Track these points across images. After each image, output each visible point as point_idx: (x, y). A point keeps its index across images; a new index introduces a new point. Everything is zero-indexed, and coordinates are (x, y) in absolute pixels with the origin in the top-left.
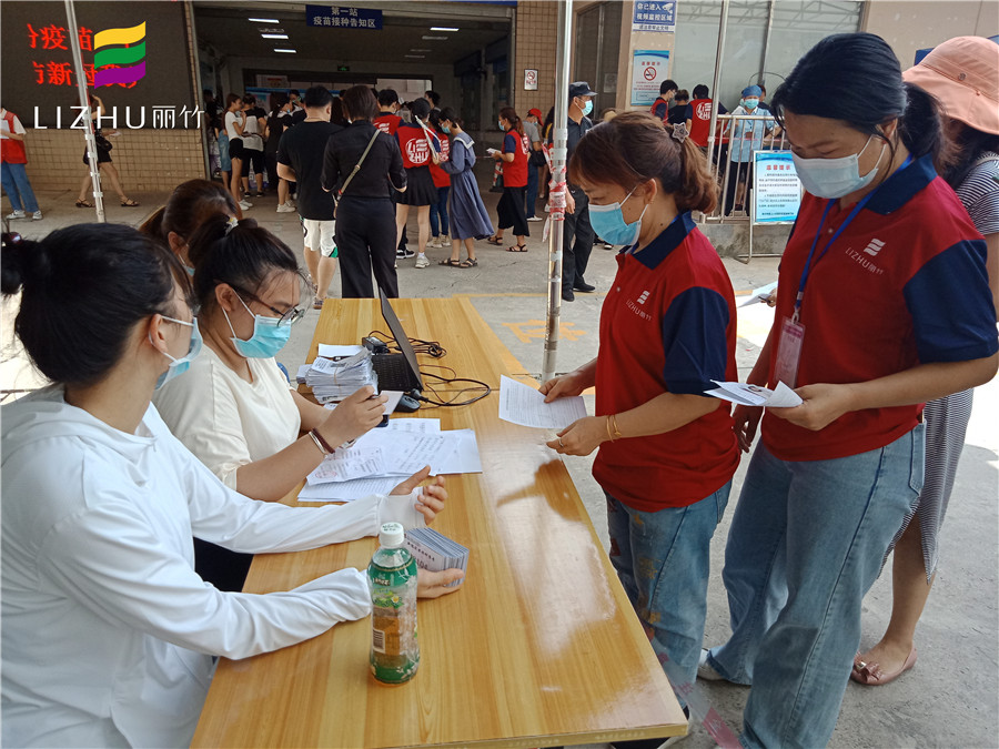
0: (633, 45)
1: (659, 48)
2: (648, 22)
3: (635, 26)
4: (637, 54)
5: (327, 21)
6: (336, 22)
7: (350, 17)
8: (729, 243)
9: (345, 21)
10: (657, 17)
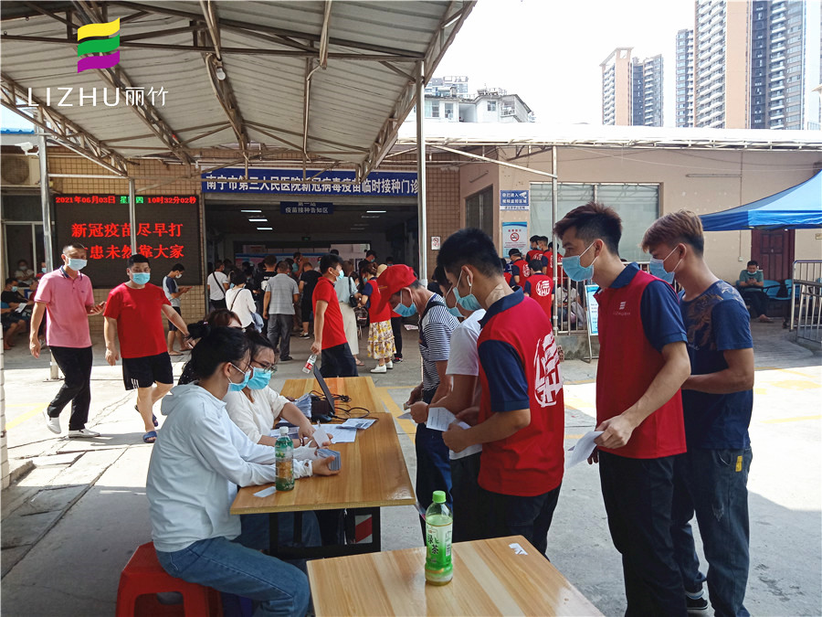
0: (501, 220)
1: (520, 220)
2: (510, 204)
3: (502, 208)
4: (504, 225)
5: (295, 210)
6: (301, 210)
7: (310, 207)
8: (577, 349)
9: (307, 210)
10: (517, 201)
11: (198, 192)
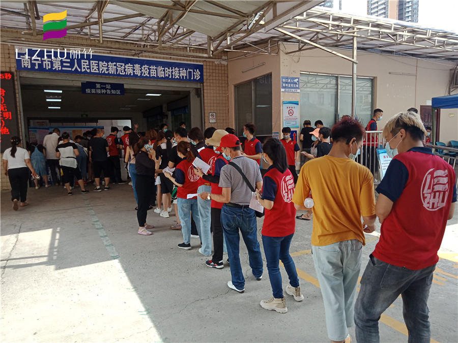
0: (282, 99)
1: (294, 100)
2: (288, 88)
3: (282, 90)
4: (284, 103)
5: (93, 91)
6: (99, 91)
7: (106, 89)
9: (104, 91)
10: (292, 85)
11: (13, 70)
